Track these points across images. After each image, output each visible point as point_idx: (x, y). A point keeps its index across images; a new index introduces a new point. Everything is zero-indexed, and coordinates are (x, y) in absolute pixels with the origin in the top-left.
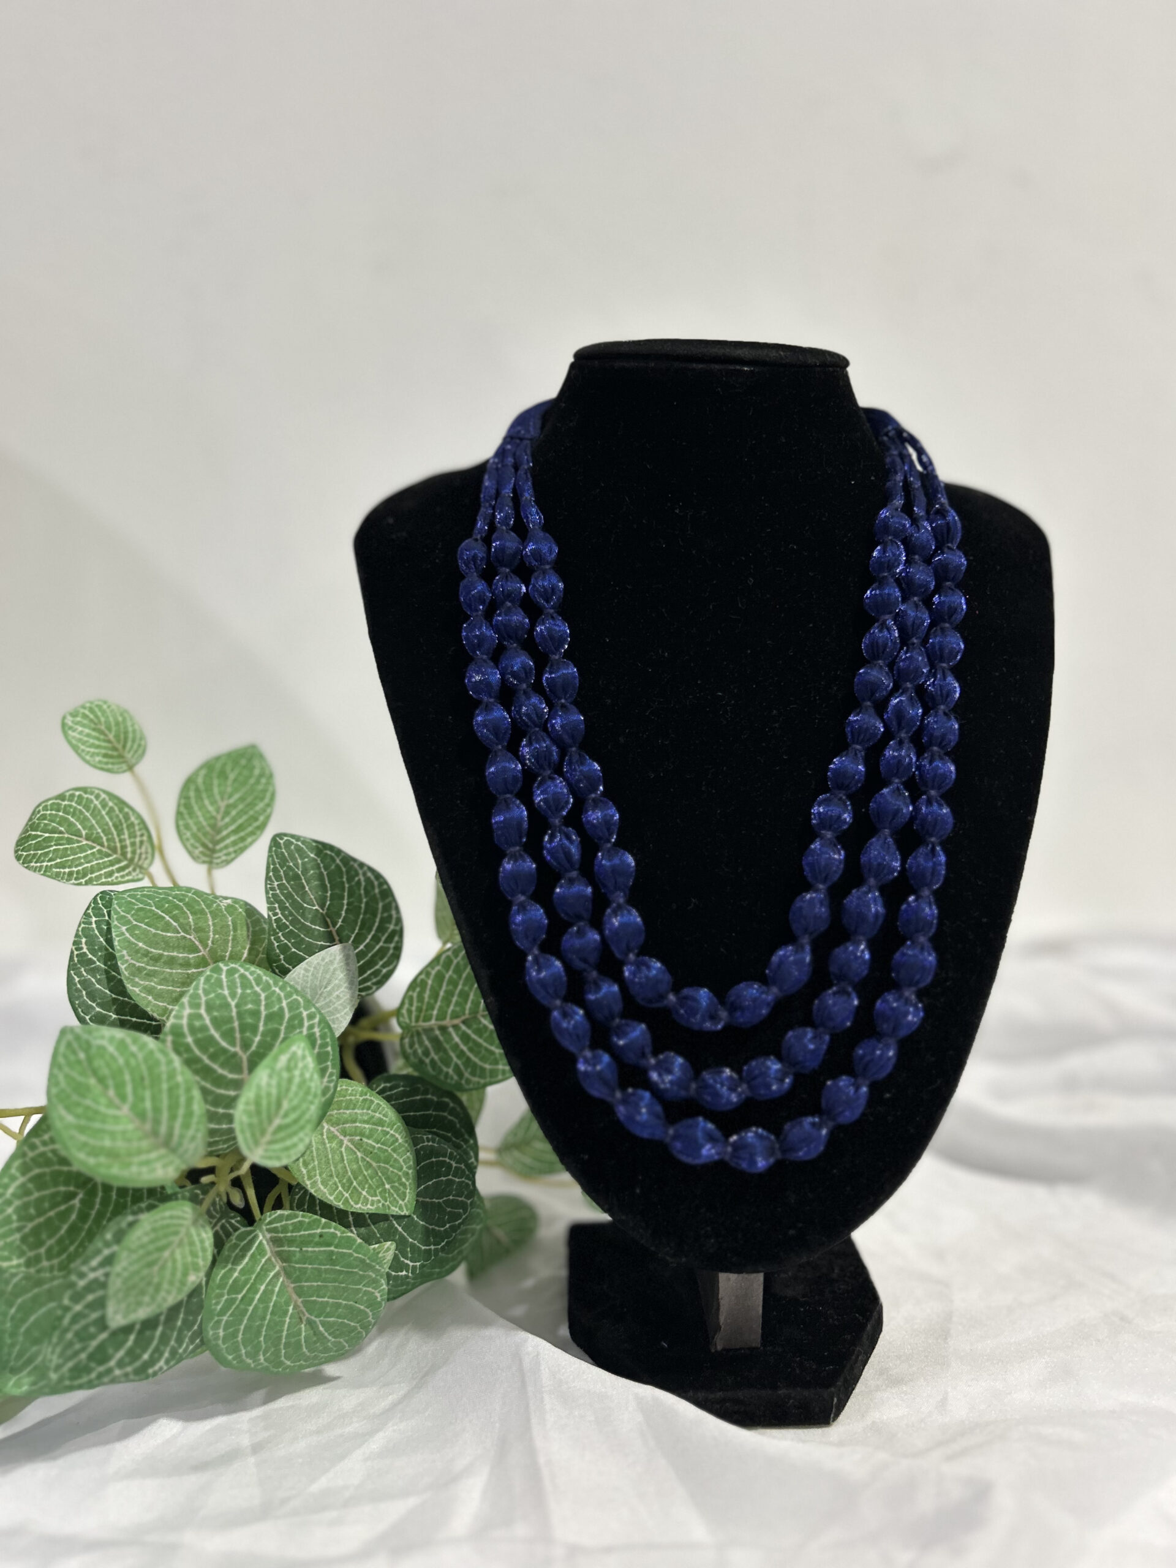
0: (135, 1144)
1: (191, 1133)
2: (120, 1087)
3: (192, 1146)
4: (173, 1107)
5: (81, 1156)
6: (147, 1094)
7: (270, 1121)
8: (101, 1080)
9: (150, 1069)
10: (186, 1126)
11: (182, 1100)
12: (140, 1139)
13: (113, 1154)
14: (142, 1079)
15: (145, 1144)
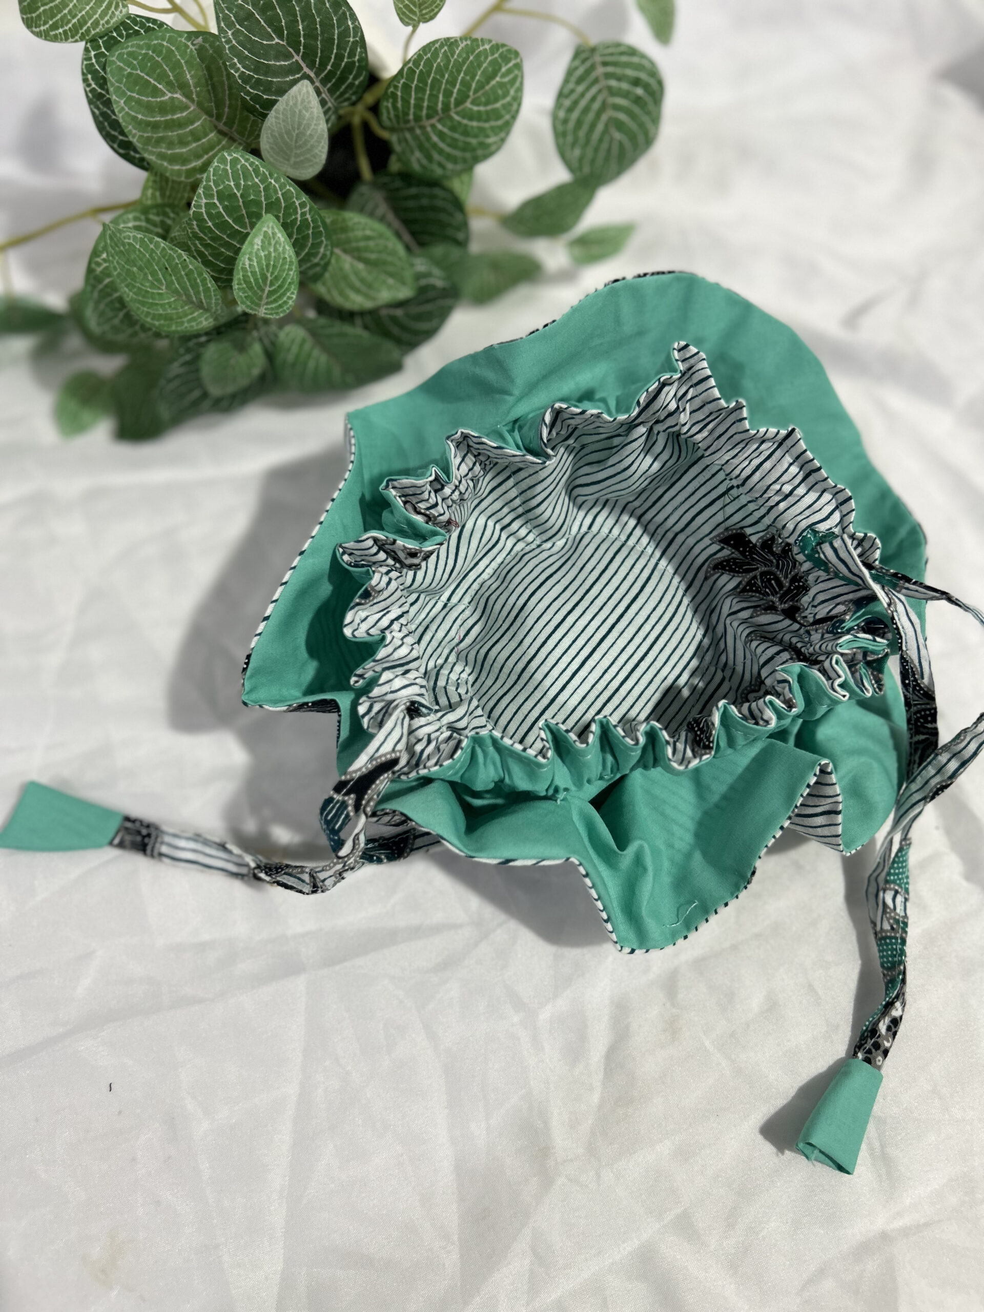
0: (181, 310)
1: (213, 301)
2: (153, 273)
3: (219, 308)
4: (194, 286)
5: (149, 320)
6: (173, 278)
7: (263, 291)
8: (140, 269)
9: (167, 261)
10: (208, 297)
11: (198, 281)
12: (182, 307)
13: (168, 318)
14: (166, 269)
15: (186, 308)
